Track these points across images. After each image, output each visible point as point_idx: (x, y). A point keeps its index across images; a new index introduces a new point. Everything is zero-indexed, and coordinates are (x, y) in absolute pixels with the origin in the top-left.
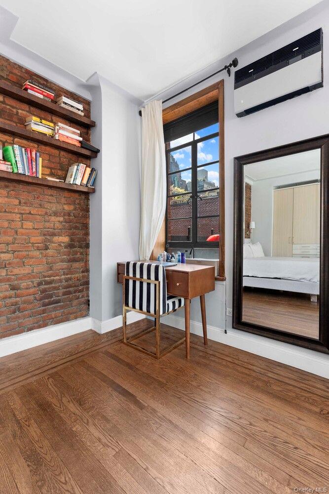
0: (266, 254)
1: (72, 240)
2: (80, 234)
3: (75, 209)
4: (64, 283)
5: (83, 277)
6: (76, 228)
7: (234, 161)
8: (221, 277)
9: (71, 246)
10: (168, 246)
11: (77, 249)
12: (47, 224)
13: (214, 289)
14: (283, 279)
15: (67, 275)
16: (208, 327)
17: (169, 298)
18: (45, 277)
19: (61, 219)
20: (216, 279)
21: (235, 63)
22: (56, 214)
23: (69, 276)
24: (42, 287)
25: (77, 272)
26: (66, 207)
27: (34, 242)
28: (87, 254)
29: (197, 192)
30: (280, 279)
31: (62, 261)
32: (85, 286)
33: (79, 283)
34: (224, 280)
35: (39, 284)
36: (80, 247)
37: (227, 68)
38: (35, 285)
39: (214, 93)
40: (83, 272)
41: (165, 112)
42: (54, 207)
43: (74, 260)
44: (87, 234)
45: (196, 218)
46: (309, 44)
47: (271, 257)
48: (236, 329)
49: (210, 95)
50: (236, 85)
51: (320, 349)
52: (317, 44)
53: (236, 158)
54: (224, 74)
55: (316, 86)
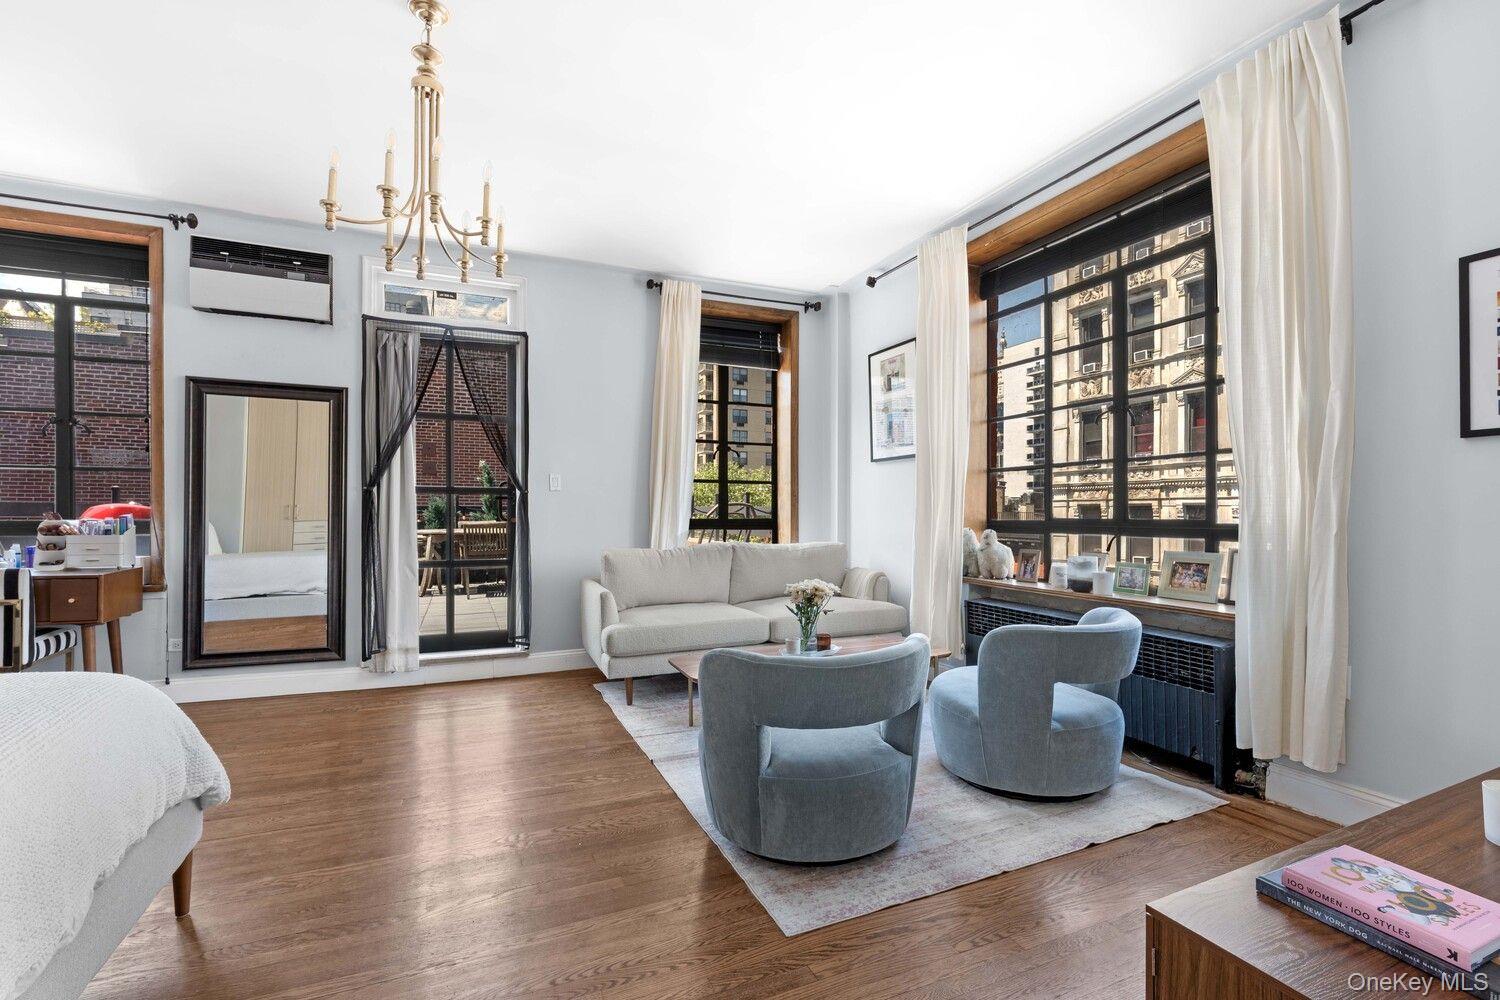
7: (187, 383)
8: (156, 585)
13: (140, 608)
14: (270, 595)
17: (41, 632)
20: (145, 590)
21: (192, 221)
29: (71, 413)
30: (265, 595)
34: (162, 588)
37: (175, 220)
39: (139, 239)
45: (72, 471)
46: (316, 266)
47: (237, 552)
48: (191, 669)
49: (123, 236)
50: (193, 256)
51: (326, 655)
52: (326, 273)
53: (189, 379)
54: (167, 225)
55: (322, 323)
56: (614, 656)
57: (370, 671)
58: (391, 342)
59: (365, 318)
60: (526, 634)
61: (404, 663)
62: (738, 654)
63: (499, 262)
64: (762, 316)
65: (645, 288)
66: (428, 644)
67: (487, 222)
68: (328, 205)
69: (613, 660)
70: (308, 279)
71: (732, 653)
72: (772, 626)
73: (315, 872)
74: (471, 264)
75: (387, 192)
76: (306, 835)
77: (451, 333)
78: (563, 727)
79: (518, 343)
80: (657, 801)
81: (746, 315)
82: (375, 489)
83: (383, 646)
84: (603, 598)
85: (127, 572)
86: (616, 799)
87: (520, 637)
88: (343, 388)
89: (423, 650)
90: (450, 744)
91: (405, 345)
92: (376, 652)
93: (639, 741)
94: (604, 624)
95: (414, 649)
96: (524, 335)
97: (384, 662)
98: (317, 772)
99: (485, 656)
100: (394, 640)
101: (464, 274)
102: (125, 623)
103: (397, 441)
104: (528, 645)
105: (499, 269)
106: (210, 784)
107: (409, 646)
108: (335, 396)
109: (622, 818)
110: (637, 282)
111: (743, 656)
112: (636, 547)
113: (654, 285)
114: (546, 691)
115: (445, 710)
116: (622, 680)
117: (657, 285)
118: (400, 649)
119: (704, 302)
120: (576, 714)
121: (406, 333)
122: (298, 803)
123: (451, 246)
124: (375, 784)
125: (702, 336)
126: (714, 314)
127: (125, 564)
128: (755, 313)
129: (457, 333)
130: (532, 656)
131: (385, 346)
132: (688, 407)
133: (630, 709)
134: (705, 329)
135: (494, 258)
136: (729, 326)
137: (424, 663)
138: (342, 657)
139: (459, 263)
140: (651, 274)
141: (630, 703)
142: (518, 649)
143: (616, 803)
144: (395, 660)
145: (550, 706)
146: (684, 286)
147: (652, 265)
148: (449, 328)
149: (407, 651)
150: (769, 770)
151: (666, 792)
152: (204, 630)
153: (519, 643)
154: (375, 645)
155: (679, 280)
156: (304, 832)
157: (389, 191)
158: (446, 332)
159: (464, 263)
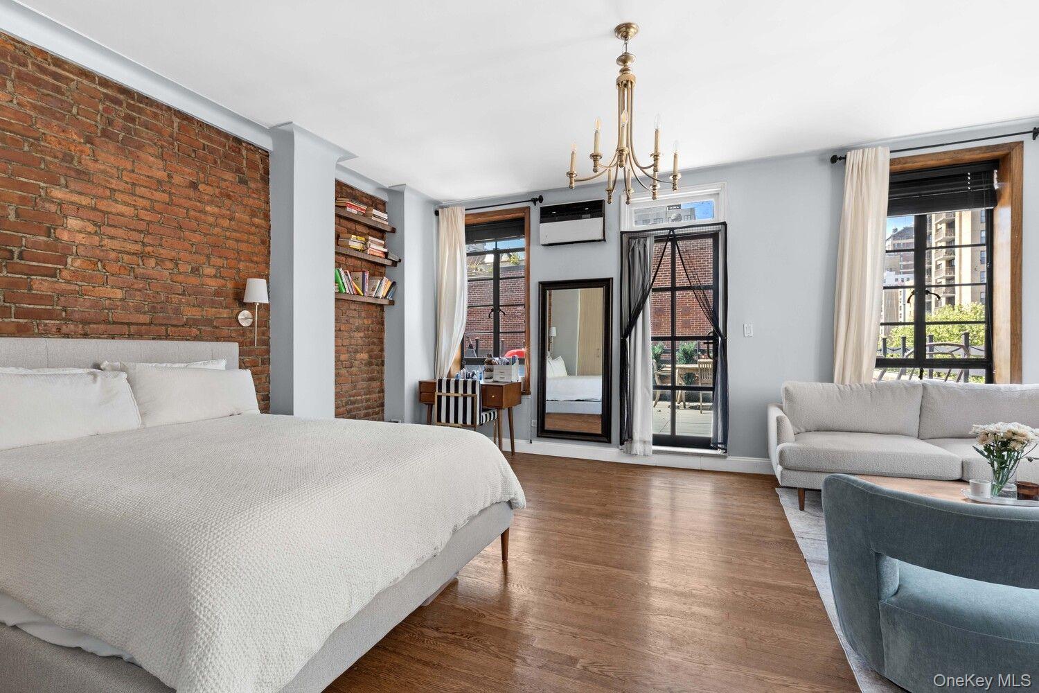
0: (570, 372)
1: (370, 357)
2: (376, 348)
3: (372, 323)
4: (365, 404)
5: (380, 397)
6: (374, 343)
7: (539, 285)
8: (527, 392)
9: (370, 364)
10: (463, 363)
11: (374, 367)
12: (353, 341)
13: (520, 402)
15: (367, 394)
16: (516, 441)
17: (484, 410)
18: (350, 397)
19: (362, 334)
20: (523, 394)
21: (541, 199)
22: (358, 330)
23: (368, 396)
24: (350, 407)
25: (375, 393)
26: (365, 321)
27: (343, 359)
28: (382, 373)
29: (499, 306)
30: (583, 401)
31: (363, 380)
32: (380, 408)
33: (376, 404)
34: (529, 393)
35: (347, 404)
36: (377, 365)
37: (534, 201)
38: (344, 404)
39: (521, 215)
40: (379, 392)
41: (468, 218)
42: (358, 322)
43: (372, 379)
44: (382, 350)
45: (499, 333)
46: (595, 209)
47: (575, 375)
48: (540, 437)
49: (517, 215)
50: (541, 217)
51: (602, 439)
52: (601, 211)
53: (540, 283)
54: (531, 204)
55: (600, 241)
56: (786, 468)
57: (624, 452)
58: (637, 245)
59: (622, 233)
60: (725, 442)
61: (643, 450)
62: (854, 481)
63: (675, 180)
64: (968, 157)
65: (829, 163)
66: (658, 440)
67: (657, 156)
68: (570, 174)
69: (785, 472)
70: (592, 217)
71: (849, 480)
72: (964, 466)
73: (563, 561)
74: (659, 186)
75: (595, 157)
76: (566, 539)
77: (673, 232)
78: (740, 515)
79: (720, 230)
80: (799, 594)
81: (947, 161)
82: (628, 339)
83: (631, 437)
84: (779, 421)
85: (515, 383)
86: (763, 580)
87: (720, 444)
88: (609, 279)
89: (654, 444)
90: (673, 509)
91: (645, 246)
92: (627, 440)
93: (799, 541)
94: (779, 442)
95: (649, 442)
96: (724, 224)
97: (631, 448)
98: (583, 505)
99: (695, 453)
100: (637, 434)
101: (654, 194)
102: (515, 409)
103: (640, 307)
104: (726, 450)
105: (674, 185)
106: (512, 496)
107: (646, 439)
108: (605, 283)
109: (763, 596)
110: (822, 160)
111: (860, 484)
112: (817, 381)
113: (837, 159)
114: (736, 486)
115: (670, 486)
116: (795, 488)
117: (840, 158)
118: (641, 441)
119: (893, 162)
120: (753, 507)
121: (645, 238)
122: (568, 520)
123: (643, 179)
124: (608, 521)
125: (890, 193)
126: (907, 169)
127: (514, 380)
128: (960, 156)
129: (677, 232)
130: (729, 458)
131: (633, 249)
132: (874, 259)
133: (802, 514)
134: (893, 185)
135: (671, 178)
136: (924, 177)
137: (655, 452)
138: (610, 442)
139: (651, 187)
140: (835, 150)
141: (802, 508)
142: (719, 452)
143: (762, 583)
144: (638, 447)
145: (735, 497)
146: (869, 153)
147: (833, 142)
148: (672, 229)
149: (645, 442)
150: (893, 599)
151: (809, 588)
152: (546, 416)
153: (720, 448)
154: (626, 436)
155: (864, 148)
156: (566, 537)
157: (597, 156)
158: (670, 232)
159: (654, 186)
